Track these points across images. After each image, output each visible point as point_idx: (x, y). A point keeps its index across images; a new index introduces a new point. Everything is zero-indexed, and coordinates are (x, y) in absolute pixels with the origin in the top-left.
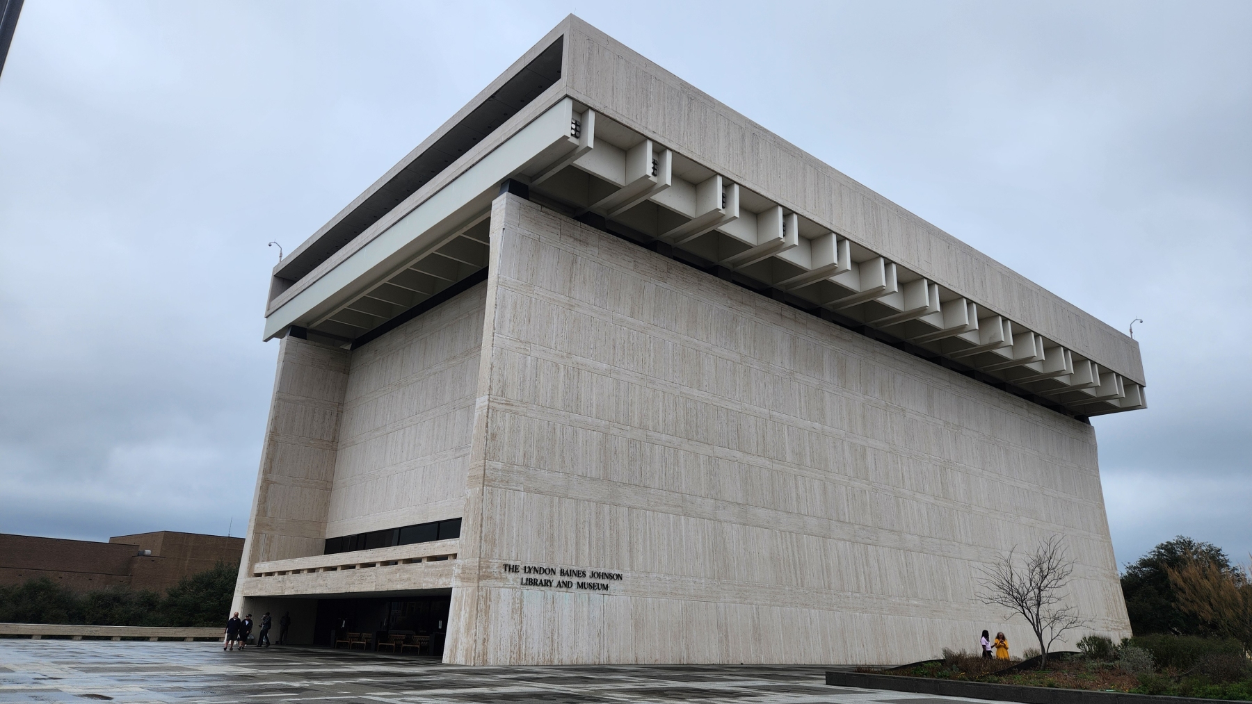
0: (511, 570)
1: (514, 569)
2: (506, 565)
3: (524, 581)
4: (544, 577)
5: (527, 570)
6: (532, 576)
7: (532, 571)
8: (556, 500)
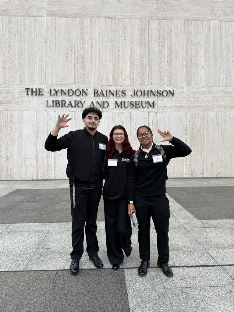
0: (34, 94)
1: (39, 92)
2: (27, 90)
3: (50, 103)
4: (74, 98)
5: (53, 92)
6: (59, 98)
7: (59, 93)
8: (87, 21)
